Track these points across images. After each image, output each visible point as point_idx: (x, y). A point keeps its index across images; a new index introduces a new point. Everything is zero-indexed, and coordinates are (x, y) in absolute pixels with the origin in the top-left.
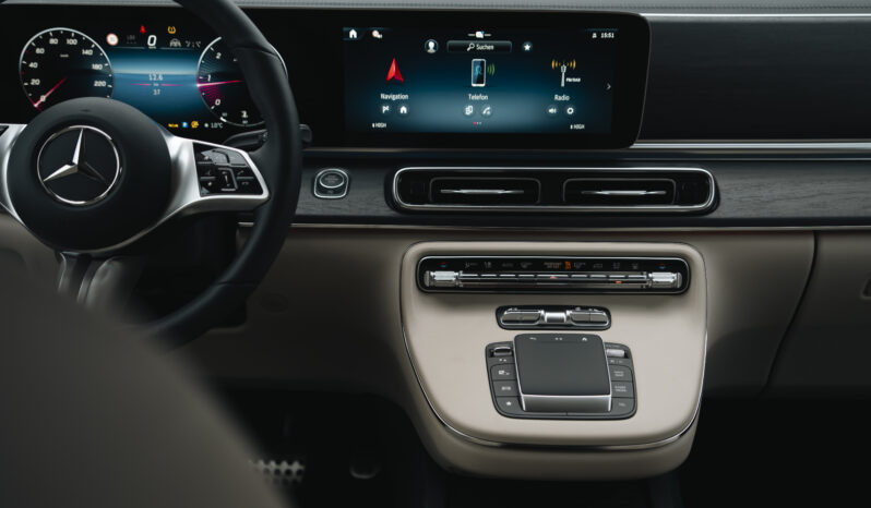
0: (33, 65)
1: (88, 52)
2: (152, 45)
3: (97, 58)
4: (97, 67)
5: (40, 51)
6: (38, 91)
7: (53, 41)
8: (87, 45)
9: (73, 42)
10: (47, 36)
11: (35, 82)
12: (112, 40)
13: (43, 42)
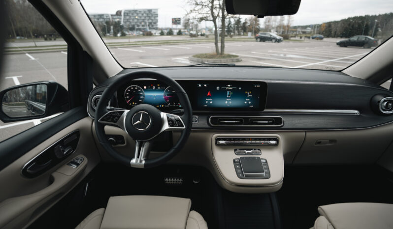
0: (127, 93)
1: (140, 90)
3: (141, 91)
4: (141, 93)
5: (129, 90)
6: (128, 99)
7: (132, 88)
8: (139, 89)
9: (136, 88)
11: (128, 97)
12: (145, 87)
13: (130, 88)
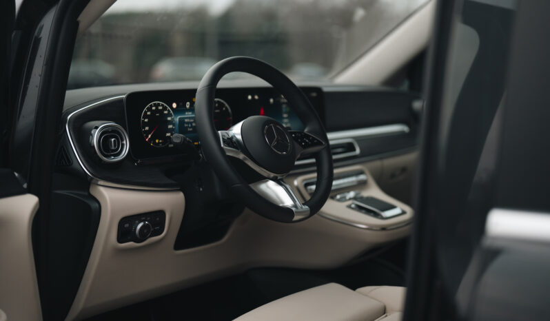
0: (146, 120)
1: (166, 112)
2: (188, 107)
3: (169, 115)
4: (169, 119)
5: (149, 113)
6: (148, 133)
7: (154, 108)
8: (165, 108)
9: (160, 108)
10: (151, 106)
11: (147, 128)
12: (174, 105)
13: (150, 109)
